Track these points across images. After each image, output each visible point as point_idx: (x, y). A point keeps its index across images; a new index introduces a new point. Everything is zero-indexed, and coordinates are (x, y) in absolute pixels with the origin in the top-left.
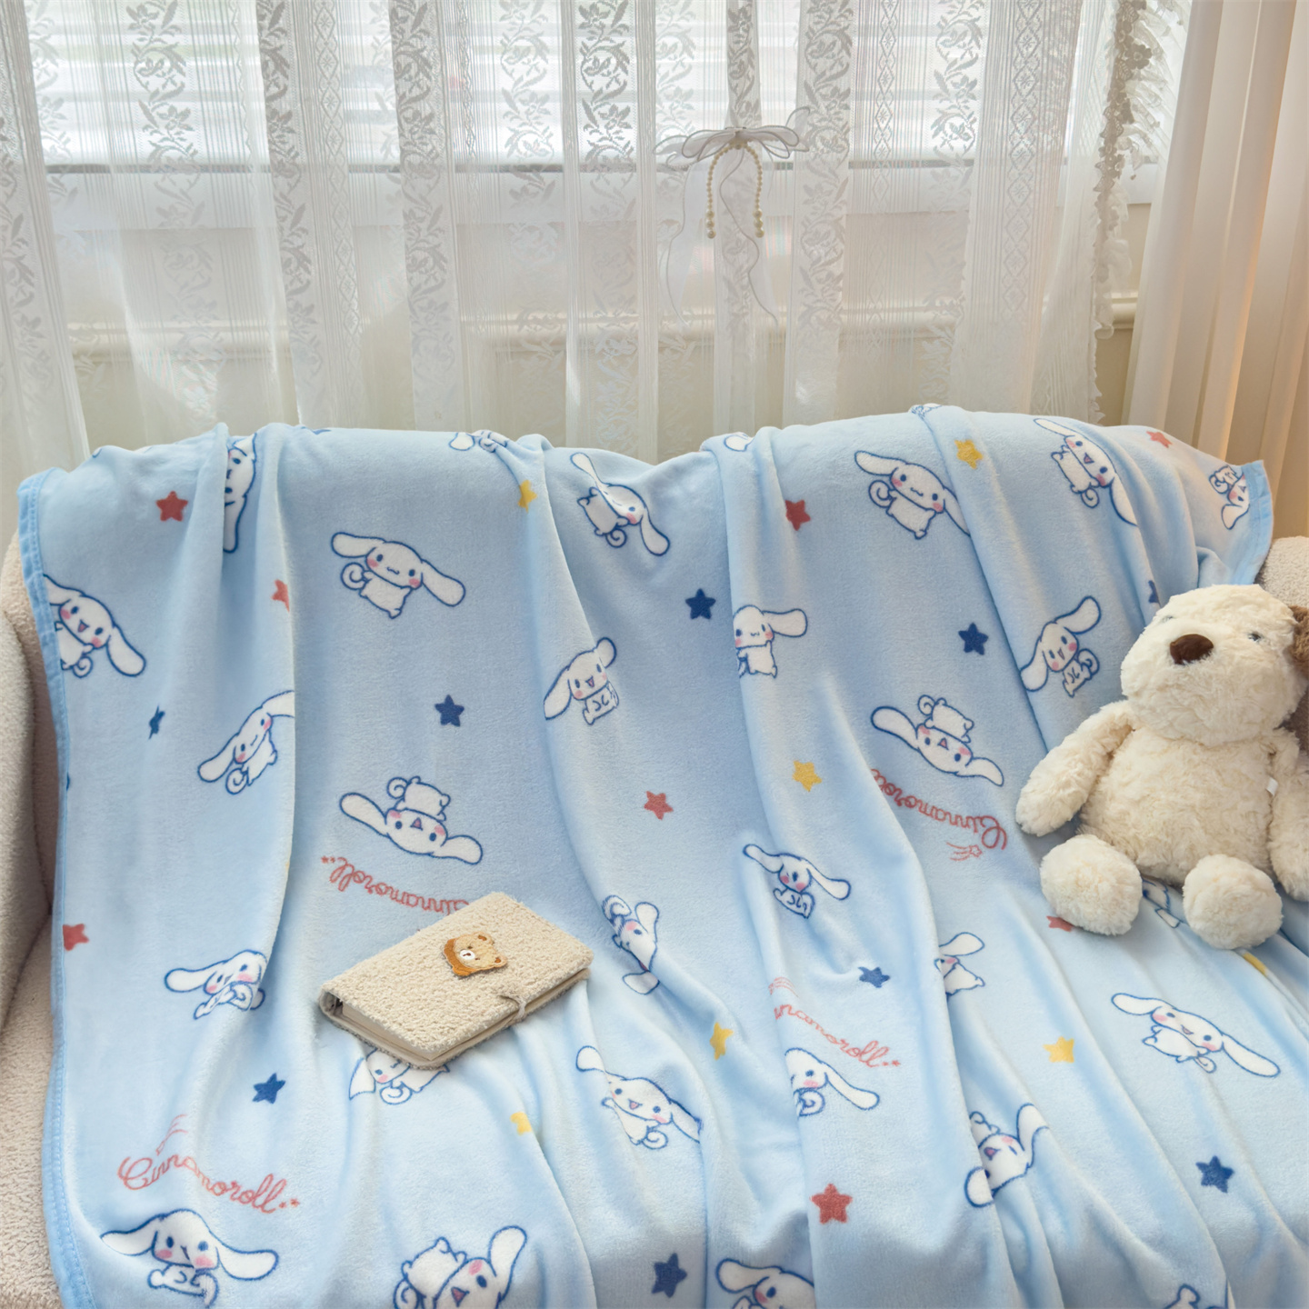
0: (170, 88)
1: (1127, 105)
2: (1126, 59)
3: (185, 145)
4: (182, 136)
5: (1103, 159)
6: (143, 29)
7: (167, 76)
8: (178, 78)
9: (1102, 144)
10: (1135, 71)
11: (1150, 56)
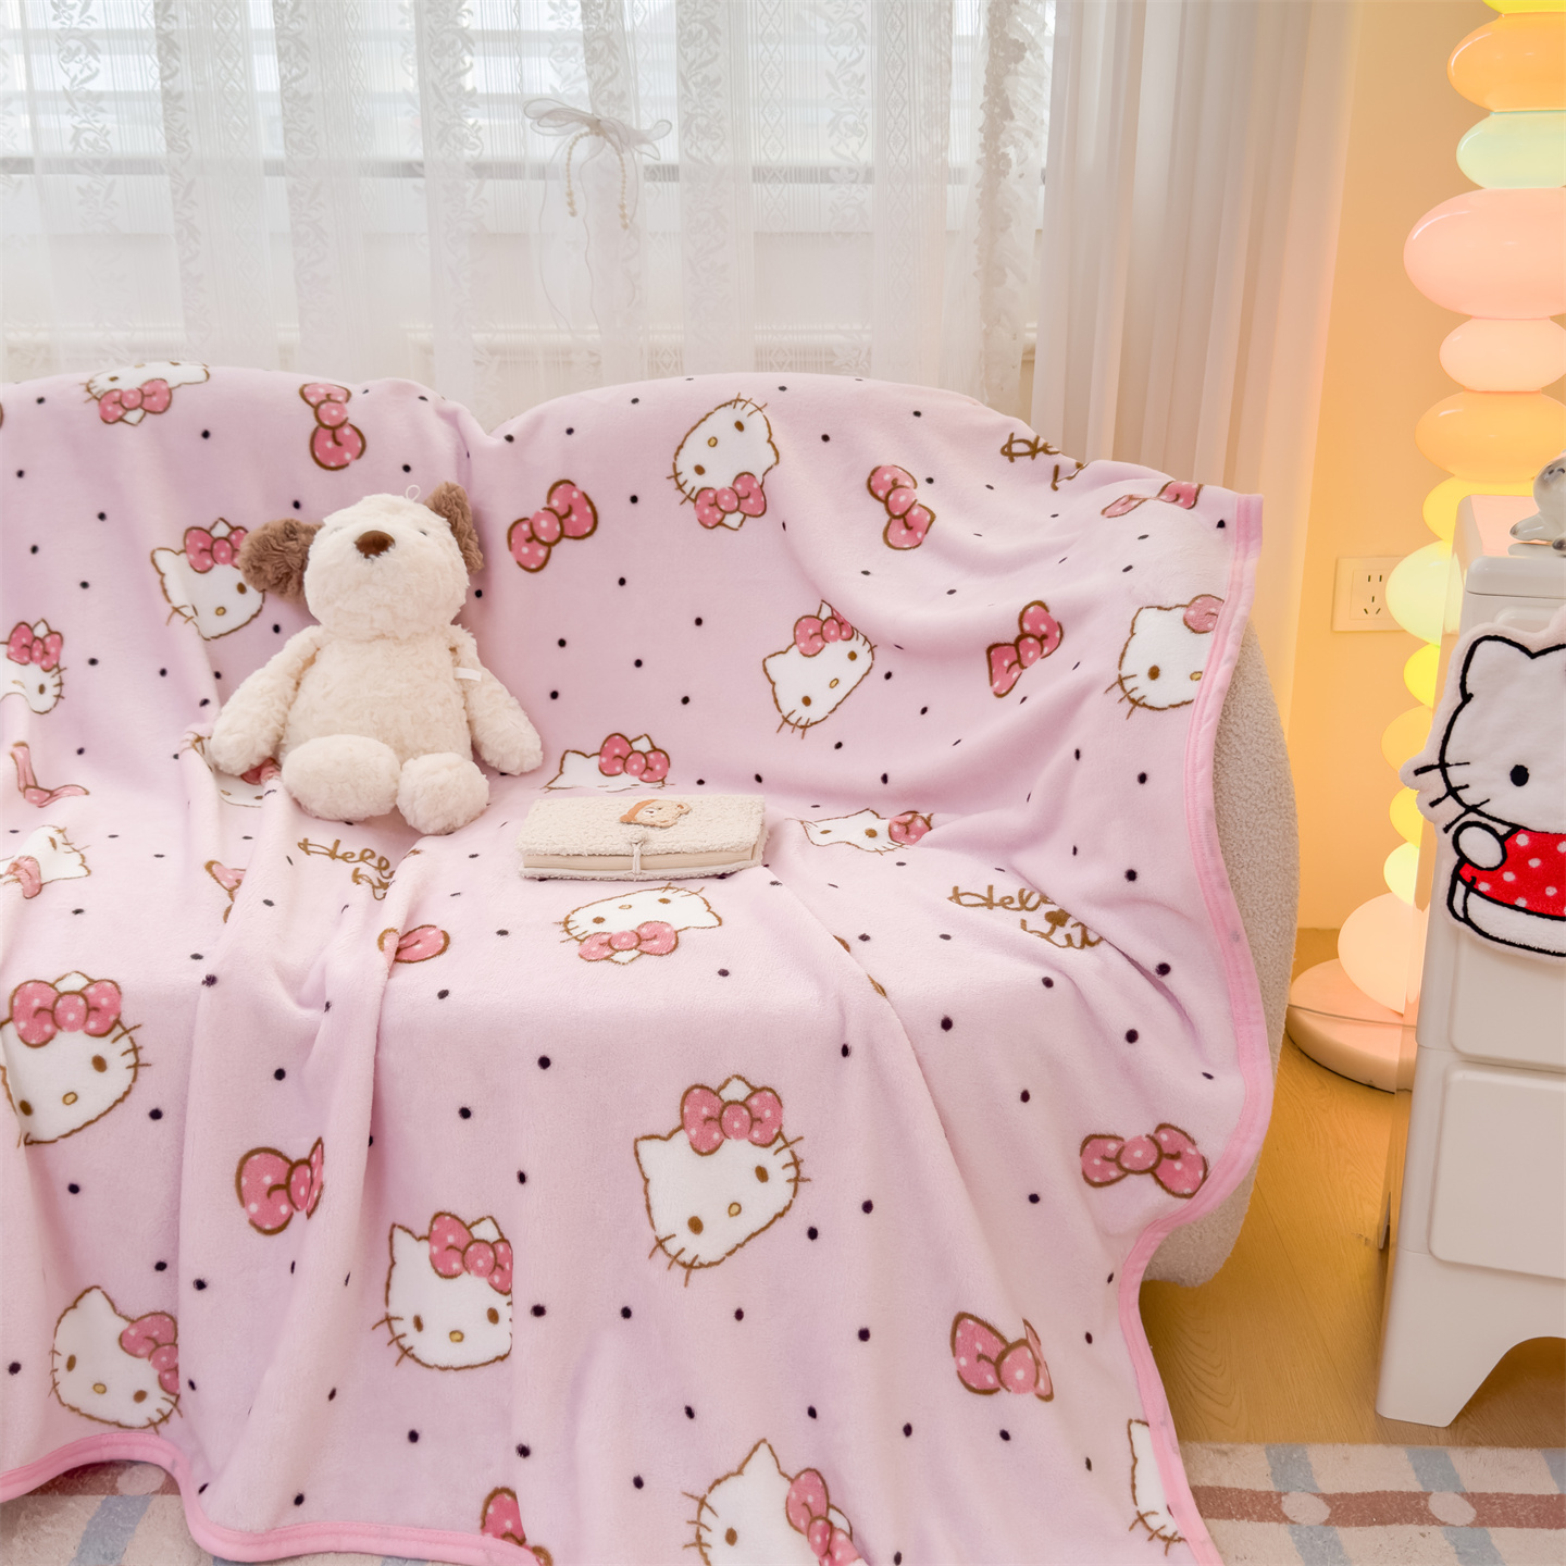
0: (87, 73)
1: (1007, 99)
2: (1002, 54)
3: (99, 125)
4: (97, 118)
5: (984, 155)
6: (63, 19)
7: (84, 62)
8: (94, 64)
9: (983, 141)
10: (1012, 66)
11: (1025, 50)
